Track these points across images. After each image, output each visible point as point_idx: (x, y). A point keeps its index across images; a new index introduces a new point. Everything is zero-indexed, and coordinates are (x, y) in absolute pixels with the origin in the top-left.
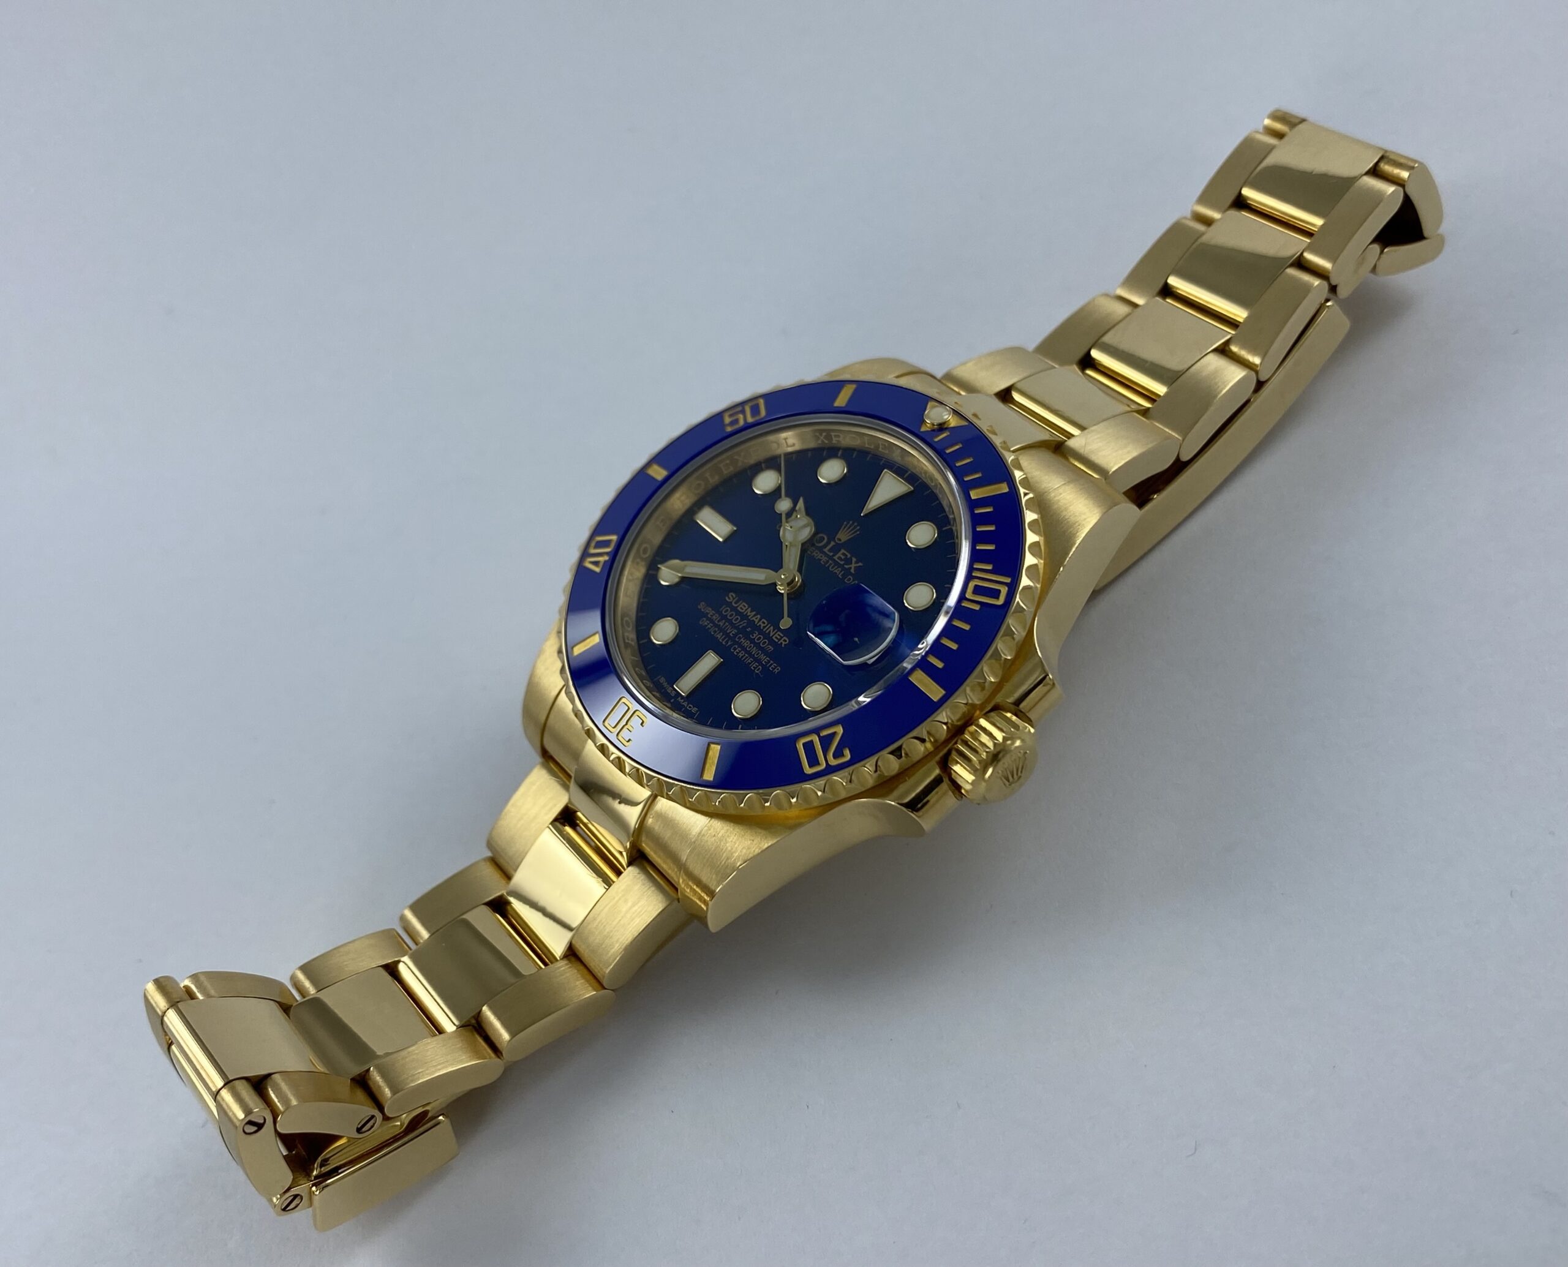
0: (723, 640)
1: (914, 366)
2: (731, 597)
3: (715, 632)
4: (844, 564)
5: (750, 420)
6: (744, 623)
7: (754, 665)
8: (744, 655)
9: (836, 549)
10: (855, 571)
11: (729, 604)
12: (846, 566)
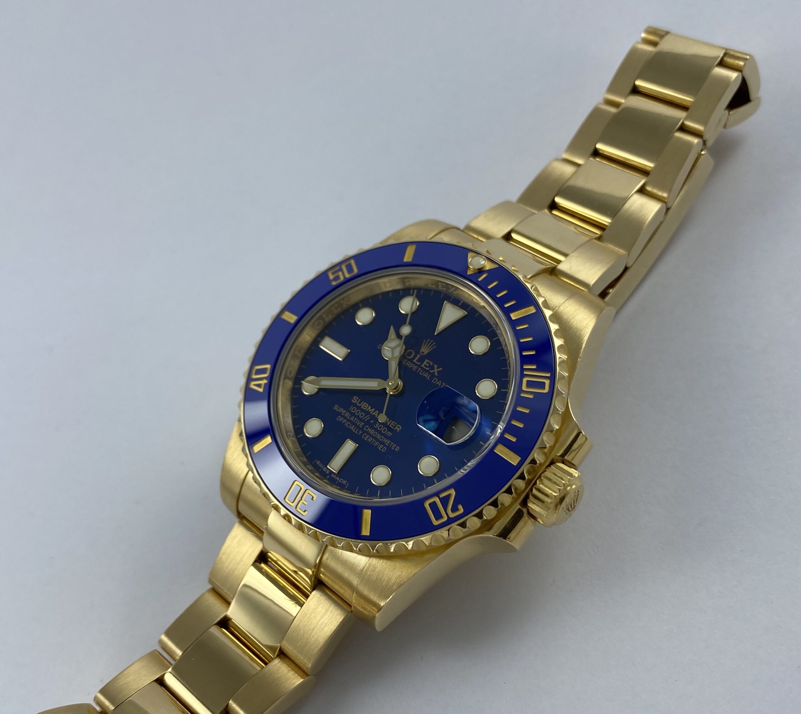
0: (355, 430)
1: (447, 224)
2: (355, 399)
3: (349, 425)
4: (430, 370)
5: (348, 276)
6: (367, 418)
7: (381, 447)
8: (372, 440)
9: (422, 360)
10: (437, 374)
11: (355, 405)
12: (432, 371)
